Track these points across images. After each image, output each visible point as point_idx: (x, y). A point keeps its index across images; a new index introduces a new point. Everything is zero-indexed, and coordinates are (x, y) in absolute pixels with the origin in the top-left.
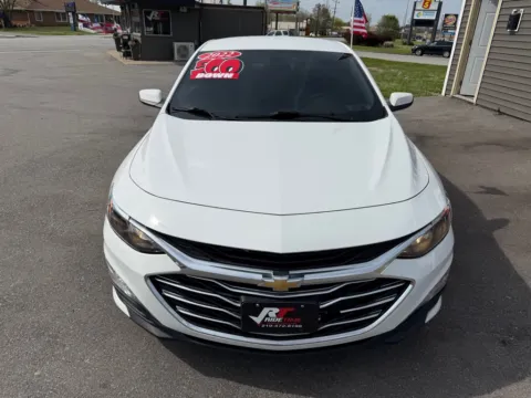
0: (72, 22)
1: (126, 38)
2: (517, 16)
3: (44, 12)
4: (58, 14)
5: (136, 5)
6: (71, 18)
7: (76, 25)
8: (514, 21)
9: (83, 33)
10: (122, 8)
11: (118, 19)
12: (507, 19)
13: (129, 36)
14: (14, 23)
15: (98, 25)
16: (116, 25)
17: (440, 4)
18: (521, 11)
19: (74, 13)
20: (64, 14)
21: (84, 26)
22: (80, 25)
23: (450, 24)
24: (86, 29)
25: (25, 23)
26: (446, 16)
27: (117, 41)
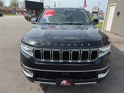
1: (27, 16)
3: (8, 10)
4: (11, 11)
5: (30, 9)
7: (15, 13)
8: (118, 14)
9: (17, 15)
10: (26, 10)
11: (25, 12)
13: (28, 16)
16: (25, 13)
17: (99, 8)
18: (120, 11)
19: (15, 11)
20: (13, 11)
21: (18, 13)
22: (16, 13)
23: (101, 13)
24: (18, 14)
25: (3, 13)
26: (100, 11)
27: (25, 17)
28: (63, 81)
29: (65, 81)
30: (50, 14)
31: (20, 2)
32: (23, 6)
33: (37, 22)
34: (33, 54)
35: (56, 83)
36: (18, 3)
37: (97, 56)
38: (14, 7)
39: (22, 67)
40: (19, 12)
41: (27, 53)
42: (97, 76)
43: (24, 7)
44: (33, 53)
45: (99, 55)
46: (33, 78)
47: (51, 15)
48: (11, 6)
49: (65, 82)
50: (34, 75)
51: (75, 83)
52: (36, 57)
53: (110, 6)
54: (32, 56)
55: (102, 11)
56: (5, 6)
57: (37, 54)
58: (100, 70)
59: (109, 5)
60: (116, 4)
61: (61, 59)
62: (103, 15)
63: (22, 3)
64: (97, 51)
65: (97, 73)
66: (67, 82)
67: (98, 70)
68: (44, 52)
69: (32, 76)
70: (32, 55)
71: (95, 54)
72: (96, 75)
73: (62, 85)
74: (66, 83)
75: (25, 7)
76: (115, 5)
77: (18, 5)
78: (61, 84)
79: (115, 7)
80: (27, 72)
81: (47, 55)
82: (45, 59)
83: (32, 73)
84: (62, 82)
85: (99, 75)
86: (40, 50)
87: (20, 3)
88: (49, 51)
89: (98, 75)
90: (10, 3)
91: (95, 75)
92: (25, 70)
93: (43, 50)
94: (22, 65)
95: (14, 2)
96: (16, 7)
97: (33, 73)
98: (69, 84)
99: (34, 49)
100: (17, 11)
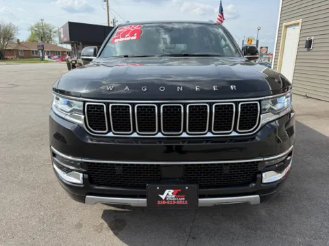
0: (41, 55)
1: (74, 62)
2: (310, 42)
3: (24, 51)
4: (33, 51)
5: (81, 44)
6: (41, 53)
7: (43, 57)
8: (309, 44)
9: (47, 61)
10: (72, 46)
11: (69, 53)
12: (305, 42)
13: (76, 62)
14: (6, 57)
15: (56, 57)
16: (67, 57)
17: (258, 41)
18: (313, 38)
19: (42, 50)
20: (36, 52)
21: (49, 57)
22: (46, 57)
23: (264, 52)
24: (50, 60)
25: (13, 57)
26: (261, 48)
27: (69, 64)
28: (167, 191)
29: (172, 191)
30: (132, 35)
31: (56, 29)
32: (62, 36)
33: (96, 56)
34: (83, 117)
35: (146, 200)
36: (51, 31)
37: (256, 120)
38: (40, 41)
39: (53, 160)
40: (52, 53)
41: (68, 118)
42: (258, 176)
43: (65, 40)
44: (84, 114)
45: (262, 116)
46: (82, 186)
47: (135, 38)
48: (32, 41)
49: (170, 194)
50: (86, 176)
51: (200, 199)
52: (91, 126)
53: (287, 27)
54: (81, 122)
55: (267, 48)
56: (18, 40)
57: (94, 116)
58: (266, 159)
59: (284, 24)
60: (300, 21)
61: (159, 131)
62: (269, 58)
63: (62, 30)
64: (256, 104)
65: (260, 169)
66: (178, 194)
67: (262, 159)
68: (112, 109)
69: (80, 181)
70: (80, 120)
71: (250, 114)
72: (255, 175)
73: (164, 203)
74: (174, 196)
75: (67, 39)
76: (298, 24)
77: (50, 38)
78: (161, 199)
79: (298, 29)
80: (68, 171)
81: (121, 119)
82: (115, 130)
83: (80, 172)
84: (162, 194)
85: (264, 174)
86: (103, 106)
87: (55, 32)
88: (126, 106)
89: (261, 173)
90: (30, 33)
91: (254, 173)
92: (61, 168)
93: (111, 105)
94: (54, 155)
95: (41, 31)
96: (46, 42)
97: (84, 173)
98: (182, 200)
99: (87, 104)
100: (48, 52)
